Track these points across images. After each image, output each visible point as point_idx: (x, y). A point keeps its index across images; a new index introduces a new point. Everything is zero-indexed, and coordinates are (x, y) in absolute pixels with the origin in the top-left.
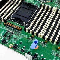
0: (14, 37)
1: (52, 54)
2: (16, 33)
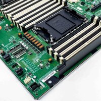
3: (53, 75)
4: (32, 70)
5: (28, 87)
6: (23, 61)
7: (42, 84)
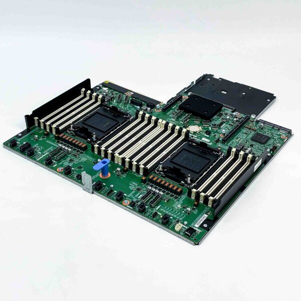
0: (69, 159)
1: (130, 187)
2: (74, 152)
3: (205, 218)
4: (178, 218)
5: (182, 234)
6: (162, 210)
7: (197, 229)
